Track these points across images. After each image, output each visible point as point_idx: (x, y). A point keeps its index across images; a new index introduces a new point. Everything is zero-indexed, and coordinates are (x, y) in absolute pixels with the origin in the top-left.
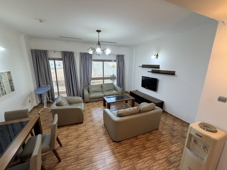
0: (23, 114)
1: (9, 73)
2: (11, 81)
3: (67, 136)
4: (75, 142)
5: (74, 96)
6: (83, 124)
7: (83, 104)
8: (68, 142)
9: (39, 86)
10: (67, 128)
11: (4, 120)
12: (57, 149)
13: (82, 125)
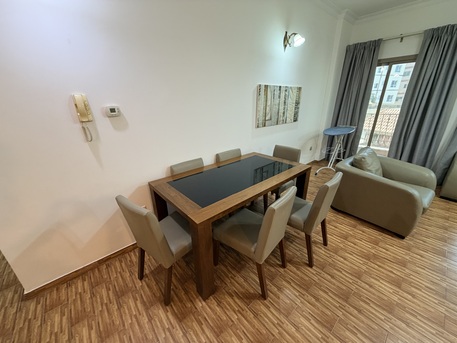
0: (292, 155)
1: (300, 89)
2: (297, 103)
3: (346, 238)
4: (357, 262)
5: (410, 160)
6: (404, 242)
7: (431, 193)
8: (342, 249)
9: (335, 124)
10: (353, 222)
11: (271, 153)
12: (315, 243)
13: (396, 241)
